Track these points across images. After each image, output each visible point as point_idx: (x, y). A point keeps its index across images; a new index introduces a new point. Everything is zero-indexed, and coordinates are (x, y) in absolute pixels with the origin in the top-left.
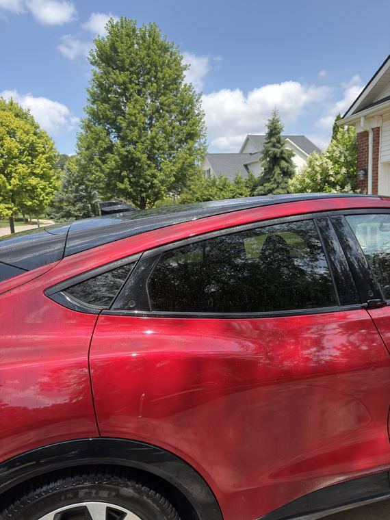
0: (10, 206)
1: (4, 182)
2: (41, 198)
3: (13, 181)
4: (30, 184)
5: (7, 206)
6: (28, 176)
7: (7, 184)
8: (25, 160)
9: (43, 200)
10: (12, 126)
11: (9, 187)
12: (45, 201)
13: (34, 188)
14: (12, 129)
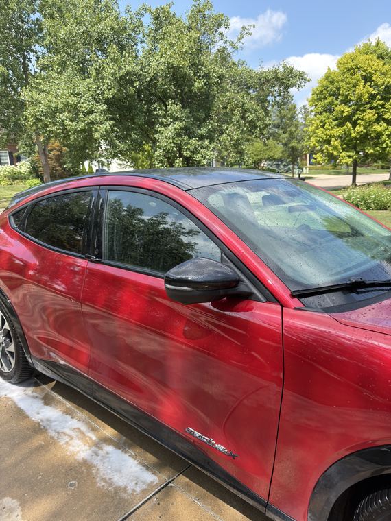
0: (351, 154)
1: (349, 130)
2: (384, 146)
3: (358, 127)
4: (375, 131)
5: (348, 154)
6: (374, 122)
7: (352, 131)
8: (375, 105)
9: (385, 148)
10: (370, 70)
11: (353, 135)
12: (387, 149)
13: (379, 135)
14: (370, 72)
